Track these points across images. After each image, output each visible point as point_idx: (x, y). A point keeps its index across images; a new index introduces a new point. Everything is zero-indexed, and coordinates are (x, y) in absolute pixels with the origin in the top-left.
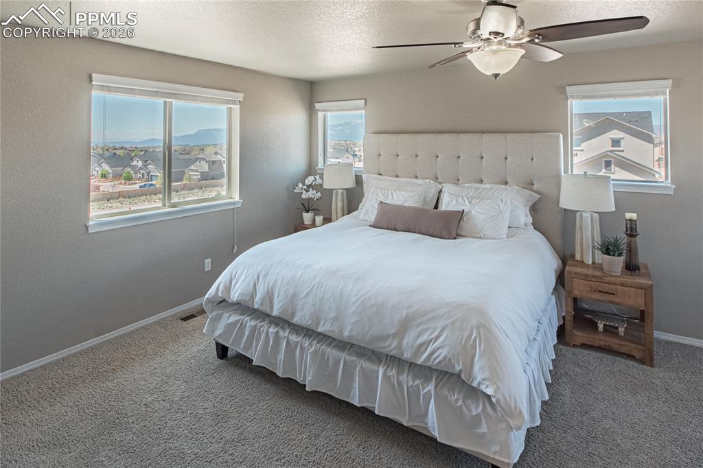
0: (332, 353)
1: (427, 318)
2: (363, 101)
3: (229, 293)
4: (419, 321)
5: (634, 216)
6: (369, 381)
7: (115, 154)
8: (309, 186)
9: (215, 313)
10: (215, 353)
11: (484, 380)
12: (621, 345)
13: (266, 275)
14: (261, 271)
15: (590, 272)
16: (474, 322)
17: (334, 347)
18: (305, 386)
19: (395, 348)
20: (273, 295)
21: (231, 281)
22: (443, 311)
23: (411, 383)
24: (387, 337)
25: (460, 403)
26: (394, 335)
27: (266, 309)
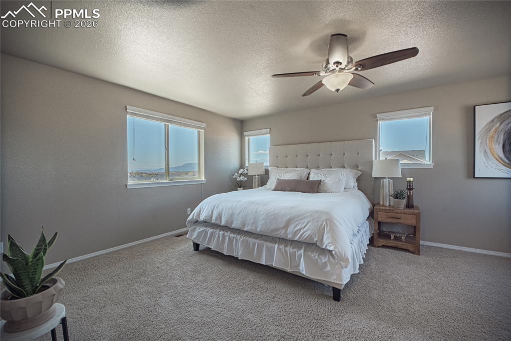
0: (251, 240)
1: (300, 218)
2: (269, 129)
3: (199, 217)
4: (296, 220)
5: (412, 179)
6: (270, 252)
7: (142, 176)
8: (241, 174)
9: (192, 227)
10: (192, 248)
11: (329, 243)
12: (403, 245)
13: (218, 206)
14: (216, 204)
15: (388, 208)
16: (324, 218)
17: (253, 238)
18: (238, 258)
19: (283, 234)
20: (221, 215)
21: (200, 211)
22: (308, 215)
23: (291, 250)
24: (280, 229)
25: (317, 257)
26: (283, 228)
27: (218, 222)
